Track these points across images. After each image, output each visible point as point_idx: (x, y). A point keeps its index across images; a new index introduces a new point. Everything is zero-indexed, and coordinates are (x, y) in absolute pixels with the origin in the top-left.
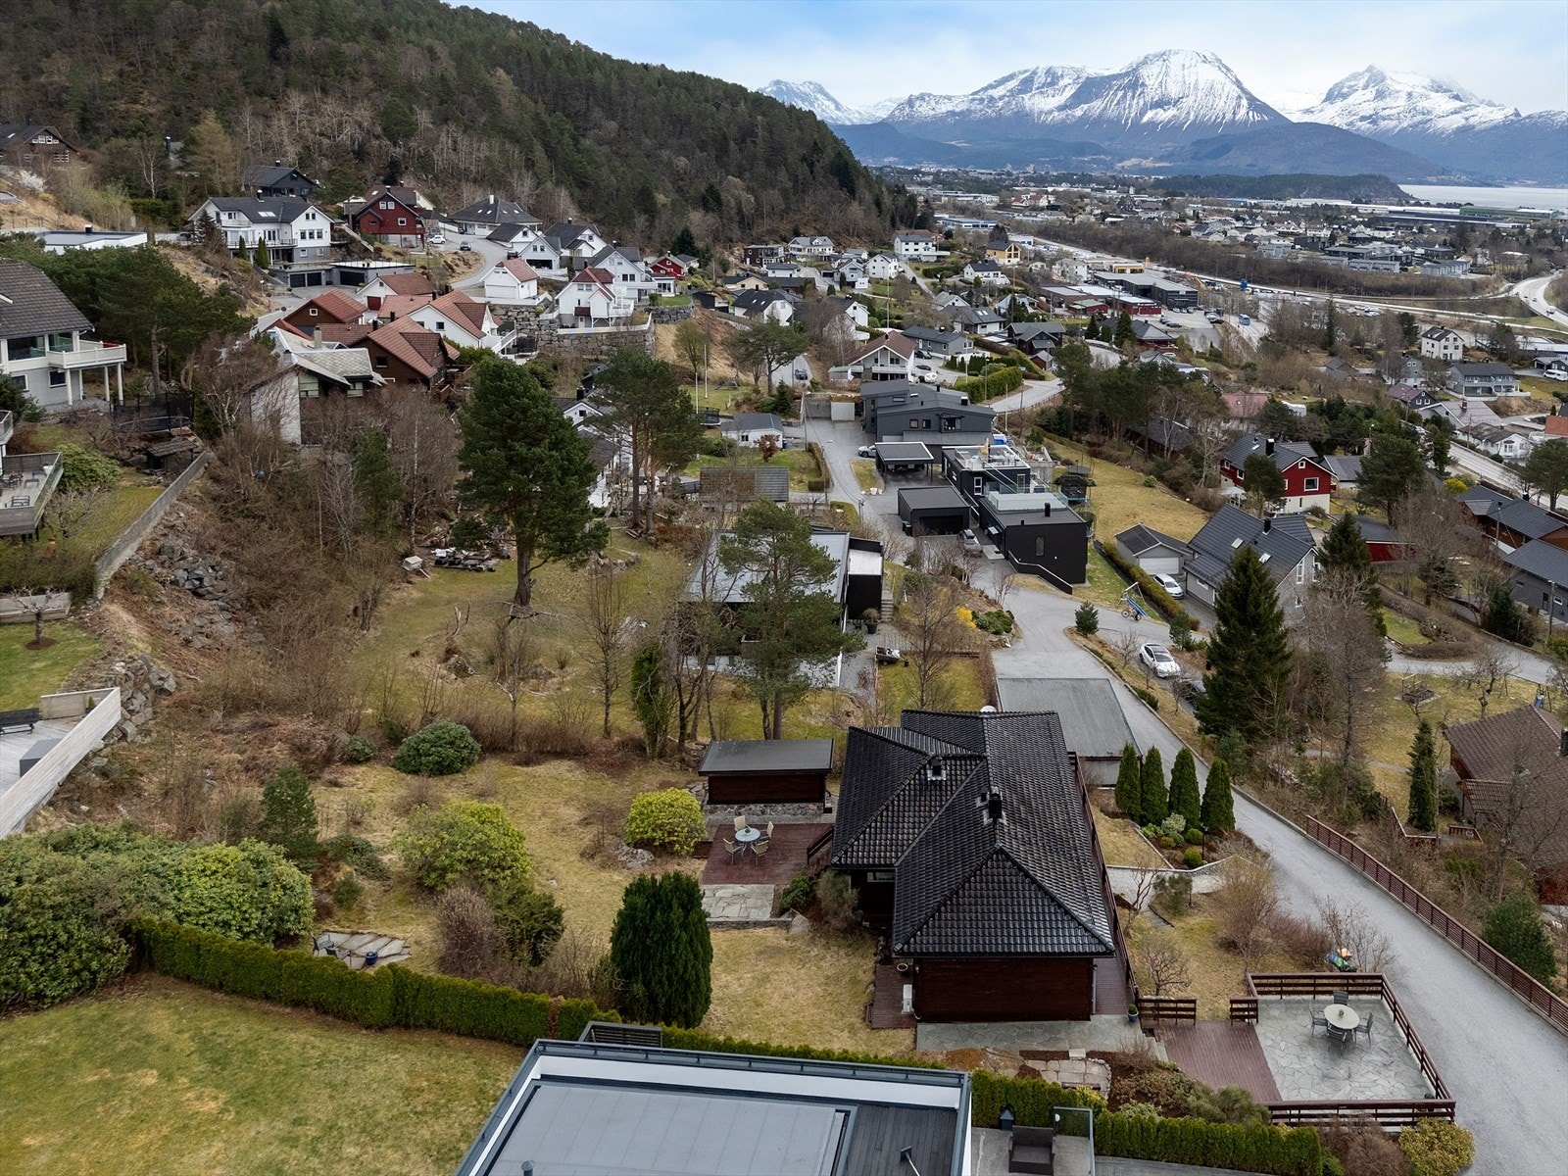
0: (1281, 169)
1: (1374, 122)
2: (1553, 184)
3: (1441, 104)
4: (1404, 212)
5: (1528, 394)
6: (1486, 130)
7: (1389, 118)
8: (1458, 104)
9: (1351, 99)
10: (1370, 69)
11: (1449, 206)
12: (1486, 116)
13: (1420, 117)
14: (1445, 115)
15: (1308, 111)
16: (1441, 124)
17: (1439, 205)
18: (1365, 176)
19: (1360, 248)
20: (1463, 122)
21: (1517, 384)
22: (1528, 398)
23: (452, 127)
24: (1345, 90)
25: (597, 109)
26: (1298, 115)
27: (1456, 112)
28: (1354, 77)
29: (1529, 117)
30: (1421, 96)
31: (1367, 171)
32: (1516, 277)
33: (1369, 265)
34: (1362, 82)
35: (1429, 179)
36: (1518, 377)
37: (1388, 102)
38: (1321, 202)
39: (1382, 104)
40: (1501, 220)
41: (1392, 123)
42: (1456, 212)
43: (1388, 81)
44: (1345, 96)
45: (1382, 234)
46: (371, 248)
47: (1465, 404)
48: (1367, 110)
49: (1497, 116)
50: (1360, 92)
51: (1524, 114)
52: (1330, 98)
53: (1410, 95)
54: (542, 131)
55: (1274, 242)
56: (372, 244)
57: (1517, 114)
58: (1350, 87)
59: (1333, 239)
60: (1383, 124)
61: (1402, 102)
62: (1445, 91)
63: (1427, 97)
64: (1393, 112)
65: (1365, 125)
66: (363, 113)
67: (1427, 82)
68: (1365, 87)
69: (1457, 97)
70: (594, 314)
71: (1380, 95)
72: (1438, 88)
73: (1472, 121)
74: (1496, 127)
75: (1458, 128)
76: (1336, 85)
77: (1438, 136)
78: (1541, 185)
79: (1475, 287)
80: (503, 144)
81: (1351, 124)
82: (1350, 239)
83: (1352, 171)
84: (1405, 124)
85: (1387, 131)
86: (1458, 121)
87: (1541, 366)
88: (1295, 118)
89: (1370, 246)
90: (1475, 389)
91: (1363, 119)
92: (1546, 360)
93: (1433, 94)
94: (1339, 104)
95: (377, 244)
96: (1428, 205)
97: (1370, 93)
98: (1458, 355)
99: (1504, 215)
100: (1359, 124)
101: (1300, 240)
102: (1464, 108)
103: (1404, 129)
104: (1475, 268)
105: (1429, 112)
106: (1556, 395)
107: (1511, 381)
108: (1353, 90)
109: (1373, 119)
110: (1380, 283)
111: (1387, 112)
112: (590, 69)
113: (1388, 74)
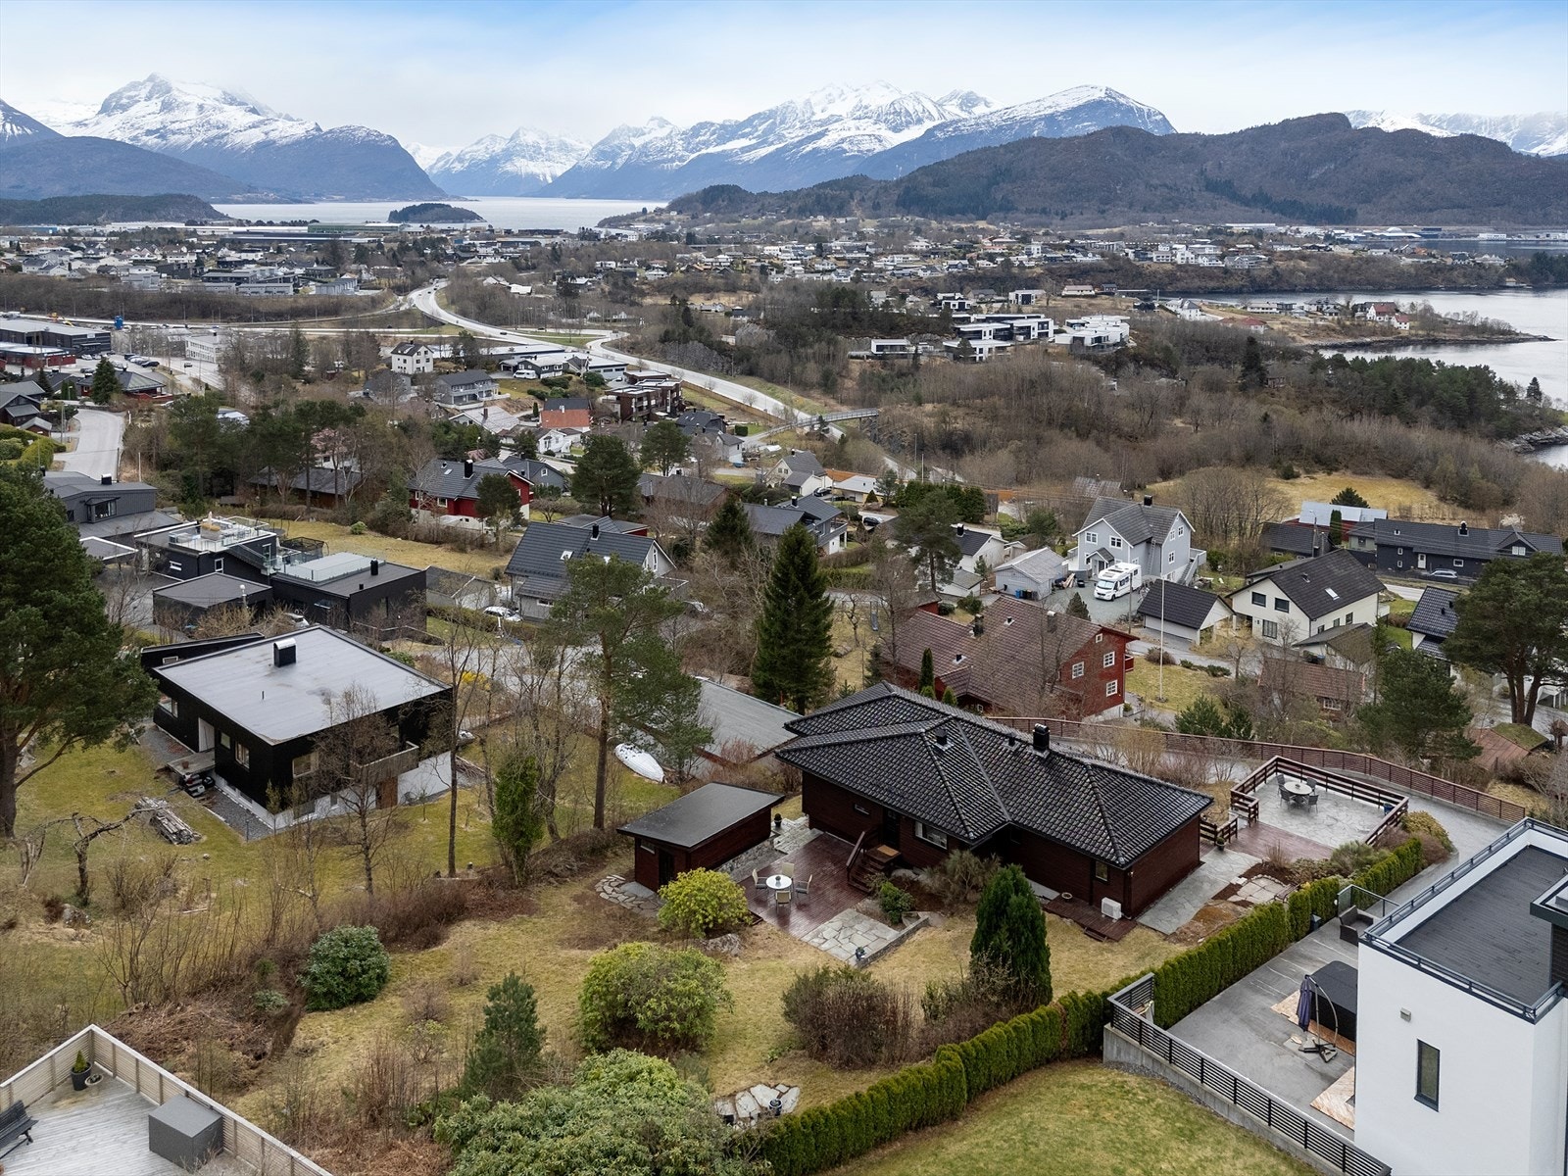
0: (57, 190)
1: (163, 137)
2: (360, 199)
3: (236, 118)
4: (248, 233)
5: (508, 395)
6: (287, 145)
7: (179, 131)
8: (256, 118)
9: (133, 111)
10: (151, 79)
11: (294, 224)
12: (287, 130)
13: (215, 132)
14: (242, 130)
15: (79, 124)
16: (239, 139)
17: (284, 224)
18: (172, 196)
19: (237, 272)
20: (263, 137)
21: (495, 387)
22: (509, 399)
24: (124, 101)
26: (70, 127)
27: (254, 126)
28: (134, 86)
29: (331, 131)
30: (214, 109)
31: (162, 190)
32: (403, 290)
33: (261, 289)
34: (144, 93)
35: (236, 197)
36: (494, 381)
37: (177, 114)
38: (153, 225)
39: (169, 117)
40: (353, 235)
41: (183, 138)
42: (304, 229)
43: (175, 93)
44: (124, 108)
45: (251, 256)
47: (486, 411)
48: (154, 122)
49: (298, 131)
50: (143, 103)
51: (325, 129)
52: (107, 109)
53: (201, 107)
55: (132, 271)
57: (318, 129)
58: (129, 98)
59: (199, 263)
60: (173, 139)
61: (192, 116)
62: (241, 104)
63: (221, 110)
64: (183, 125)
65: (152, 140)
67: (218, 94)
68: (148, 98)
69: (254, 111)
71: (167, 107)
72: (232, 101)
73: (272, 135)
74: (298, 142)
75: (258, 143)
76: (112, 96)
77: (237, 152)
78: (347, 200)
79: (374, 302)
81: (136, 138)
82: (219, 263)
83: (147, 190)
84: (199, 139)
85: (178, 147)
86: (256, 136)
87: (507, 368)
88: (67, 132)
89: (246, 268)
90: (461, 397)
91: (149, 133)
92: (513, 362)
93: (227, 107)
94: (118, 117)
96: (271, 224)
97: (155, 105)
98: (429, 368)
99: (355, 230)
100: (145, 138)
101: (161, 267)
102: (262, 122)
103: (198, 145)
104: (362, 284)
105: (224, 127)
106: (530, 392)
107: (490, 386)
108: (134, 101)
109: (161, 133)
110: (277, 307)
111: (176, 126)
113: (174, 85)
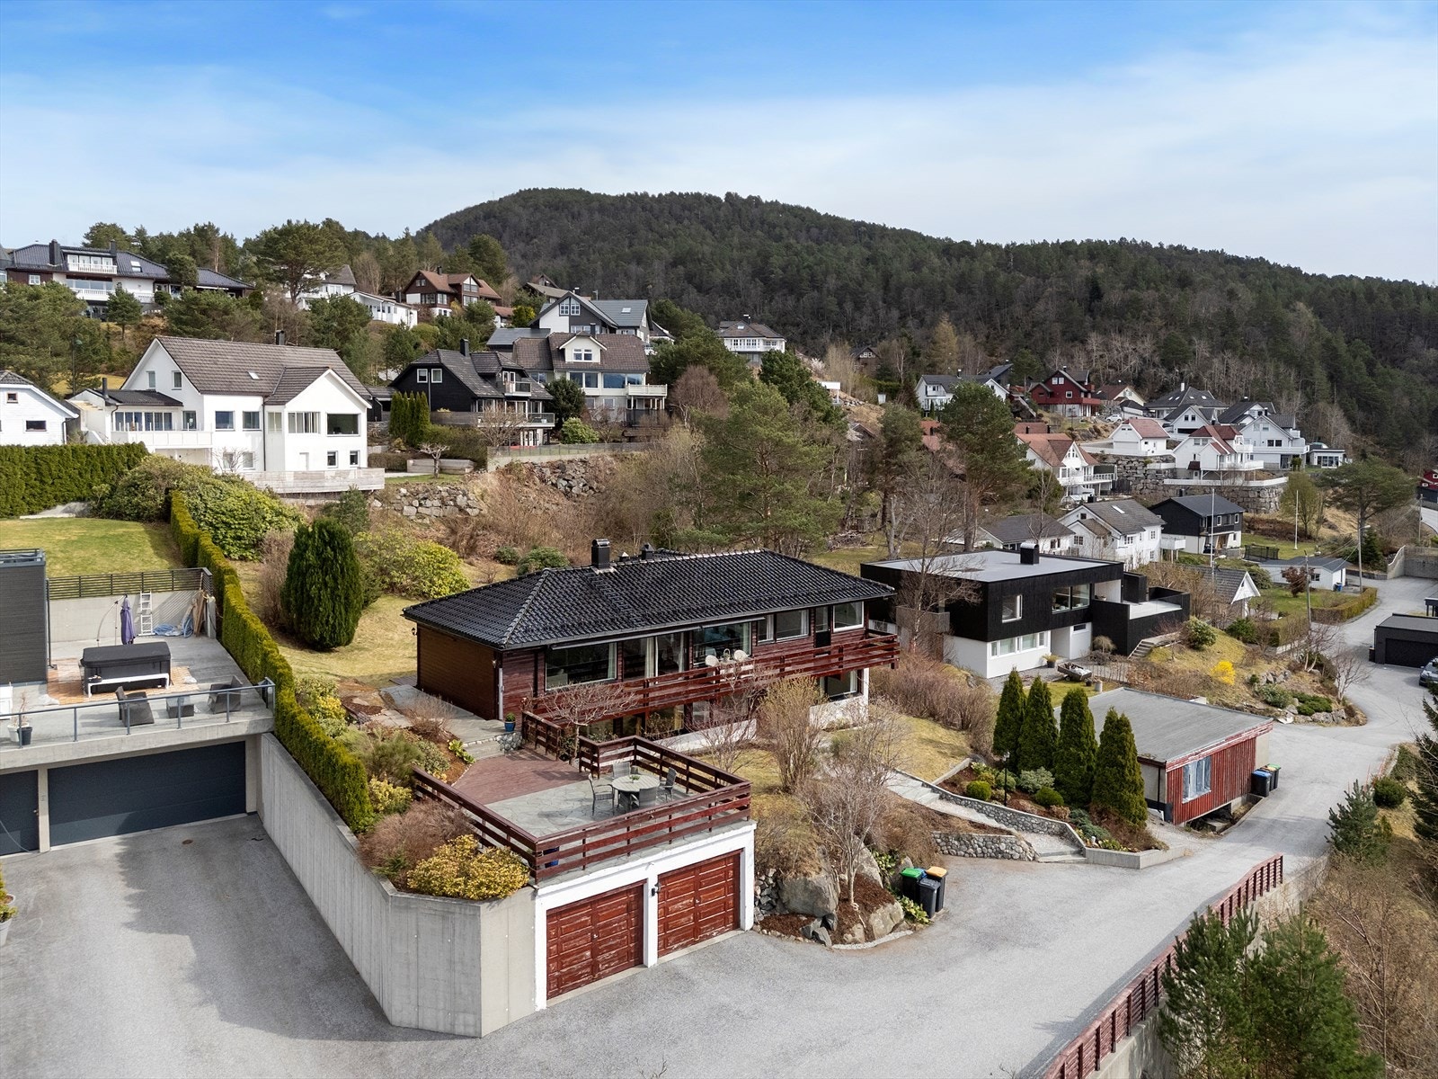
23: (1228, 354)
25: (1418, 338)
46: (1034, 414)
54: (1331, 358)
56: (1034, 411)
66: (1146, 346)
70: (1202, 467)
80: (1277, 367)
95: (1040, 412)
112: (1418, 299)
